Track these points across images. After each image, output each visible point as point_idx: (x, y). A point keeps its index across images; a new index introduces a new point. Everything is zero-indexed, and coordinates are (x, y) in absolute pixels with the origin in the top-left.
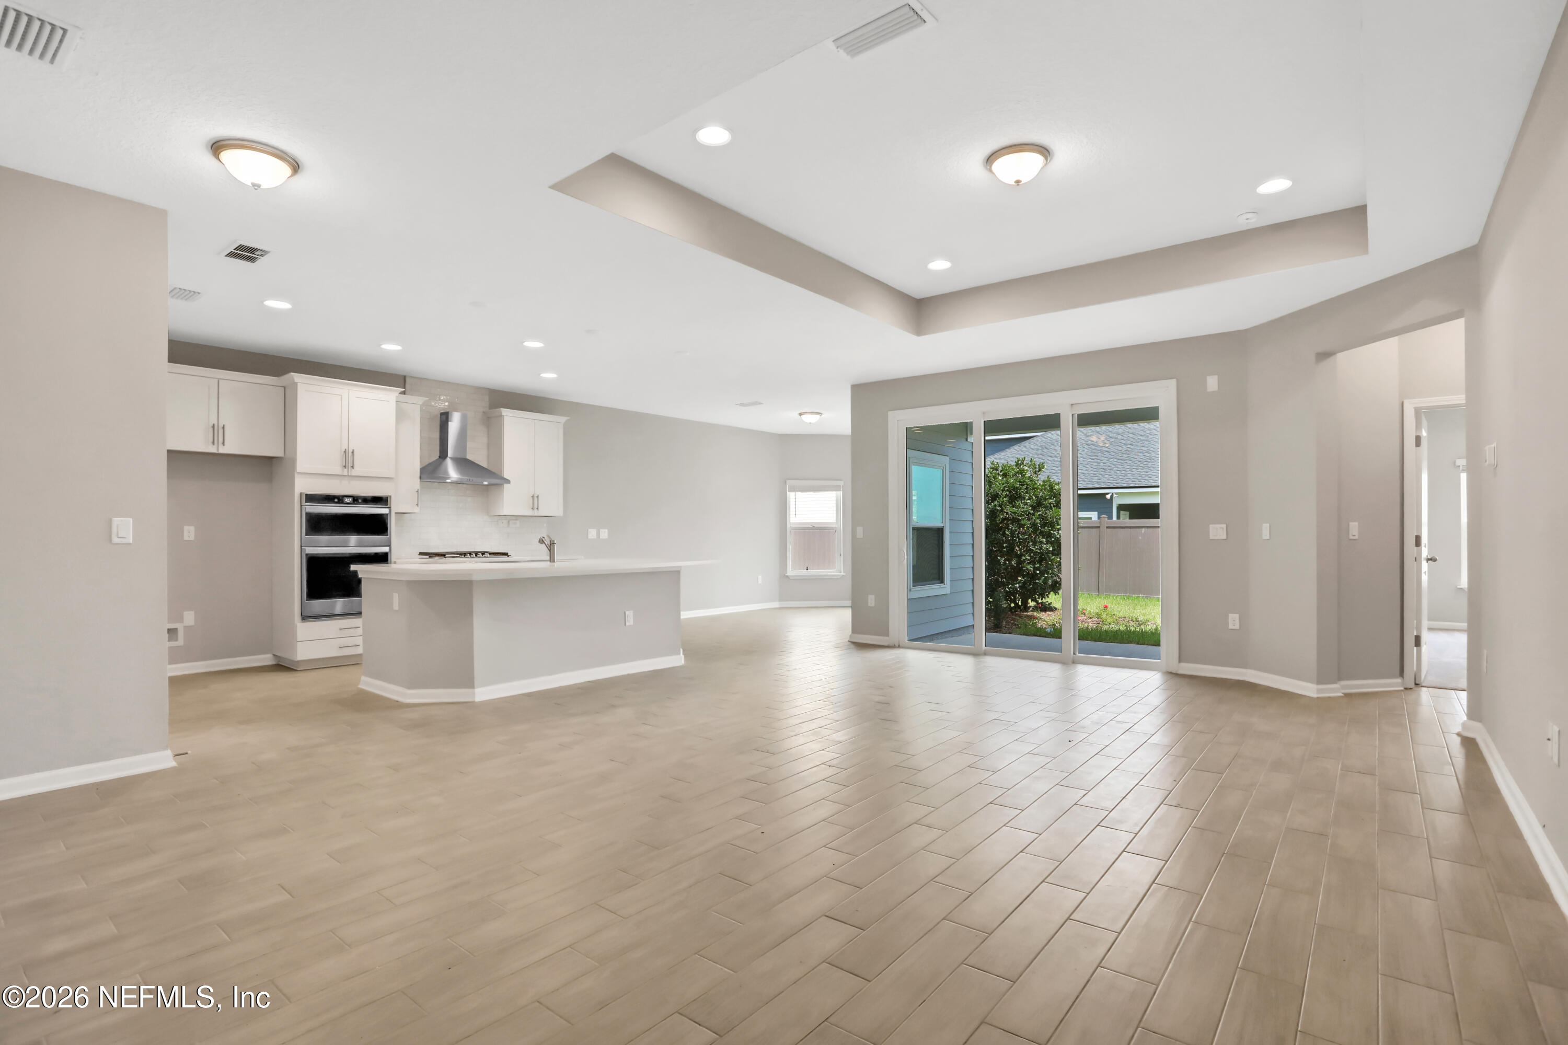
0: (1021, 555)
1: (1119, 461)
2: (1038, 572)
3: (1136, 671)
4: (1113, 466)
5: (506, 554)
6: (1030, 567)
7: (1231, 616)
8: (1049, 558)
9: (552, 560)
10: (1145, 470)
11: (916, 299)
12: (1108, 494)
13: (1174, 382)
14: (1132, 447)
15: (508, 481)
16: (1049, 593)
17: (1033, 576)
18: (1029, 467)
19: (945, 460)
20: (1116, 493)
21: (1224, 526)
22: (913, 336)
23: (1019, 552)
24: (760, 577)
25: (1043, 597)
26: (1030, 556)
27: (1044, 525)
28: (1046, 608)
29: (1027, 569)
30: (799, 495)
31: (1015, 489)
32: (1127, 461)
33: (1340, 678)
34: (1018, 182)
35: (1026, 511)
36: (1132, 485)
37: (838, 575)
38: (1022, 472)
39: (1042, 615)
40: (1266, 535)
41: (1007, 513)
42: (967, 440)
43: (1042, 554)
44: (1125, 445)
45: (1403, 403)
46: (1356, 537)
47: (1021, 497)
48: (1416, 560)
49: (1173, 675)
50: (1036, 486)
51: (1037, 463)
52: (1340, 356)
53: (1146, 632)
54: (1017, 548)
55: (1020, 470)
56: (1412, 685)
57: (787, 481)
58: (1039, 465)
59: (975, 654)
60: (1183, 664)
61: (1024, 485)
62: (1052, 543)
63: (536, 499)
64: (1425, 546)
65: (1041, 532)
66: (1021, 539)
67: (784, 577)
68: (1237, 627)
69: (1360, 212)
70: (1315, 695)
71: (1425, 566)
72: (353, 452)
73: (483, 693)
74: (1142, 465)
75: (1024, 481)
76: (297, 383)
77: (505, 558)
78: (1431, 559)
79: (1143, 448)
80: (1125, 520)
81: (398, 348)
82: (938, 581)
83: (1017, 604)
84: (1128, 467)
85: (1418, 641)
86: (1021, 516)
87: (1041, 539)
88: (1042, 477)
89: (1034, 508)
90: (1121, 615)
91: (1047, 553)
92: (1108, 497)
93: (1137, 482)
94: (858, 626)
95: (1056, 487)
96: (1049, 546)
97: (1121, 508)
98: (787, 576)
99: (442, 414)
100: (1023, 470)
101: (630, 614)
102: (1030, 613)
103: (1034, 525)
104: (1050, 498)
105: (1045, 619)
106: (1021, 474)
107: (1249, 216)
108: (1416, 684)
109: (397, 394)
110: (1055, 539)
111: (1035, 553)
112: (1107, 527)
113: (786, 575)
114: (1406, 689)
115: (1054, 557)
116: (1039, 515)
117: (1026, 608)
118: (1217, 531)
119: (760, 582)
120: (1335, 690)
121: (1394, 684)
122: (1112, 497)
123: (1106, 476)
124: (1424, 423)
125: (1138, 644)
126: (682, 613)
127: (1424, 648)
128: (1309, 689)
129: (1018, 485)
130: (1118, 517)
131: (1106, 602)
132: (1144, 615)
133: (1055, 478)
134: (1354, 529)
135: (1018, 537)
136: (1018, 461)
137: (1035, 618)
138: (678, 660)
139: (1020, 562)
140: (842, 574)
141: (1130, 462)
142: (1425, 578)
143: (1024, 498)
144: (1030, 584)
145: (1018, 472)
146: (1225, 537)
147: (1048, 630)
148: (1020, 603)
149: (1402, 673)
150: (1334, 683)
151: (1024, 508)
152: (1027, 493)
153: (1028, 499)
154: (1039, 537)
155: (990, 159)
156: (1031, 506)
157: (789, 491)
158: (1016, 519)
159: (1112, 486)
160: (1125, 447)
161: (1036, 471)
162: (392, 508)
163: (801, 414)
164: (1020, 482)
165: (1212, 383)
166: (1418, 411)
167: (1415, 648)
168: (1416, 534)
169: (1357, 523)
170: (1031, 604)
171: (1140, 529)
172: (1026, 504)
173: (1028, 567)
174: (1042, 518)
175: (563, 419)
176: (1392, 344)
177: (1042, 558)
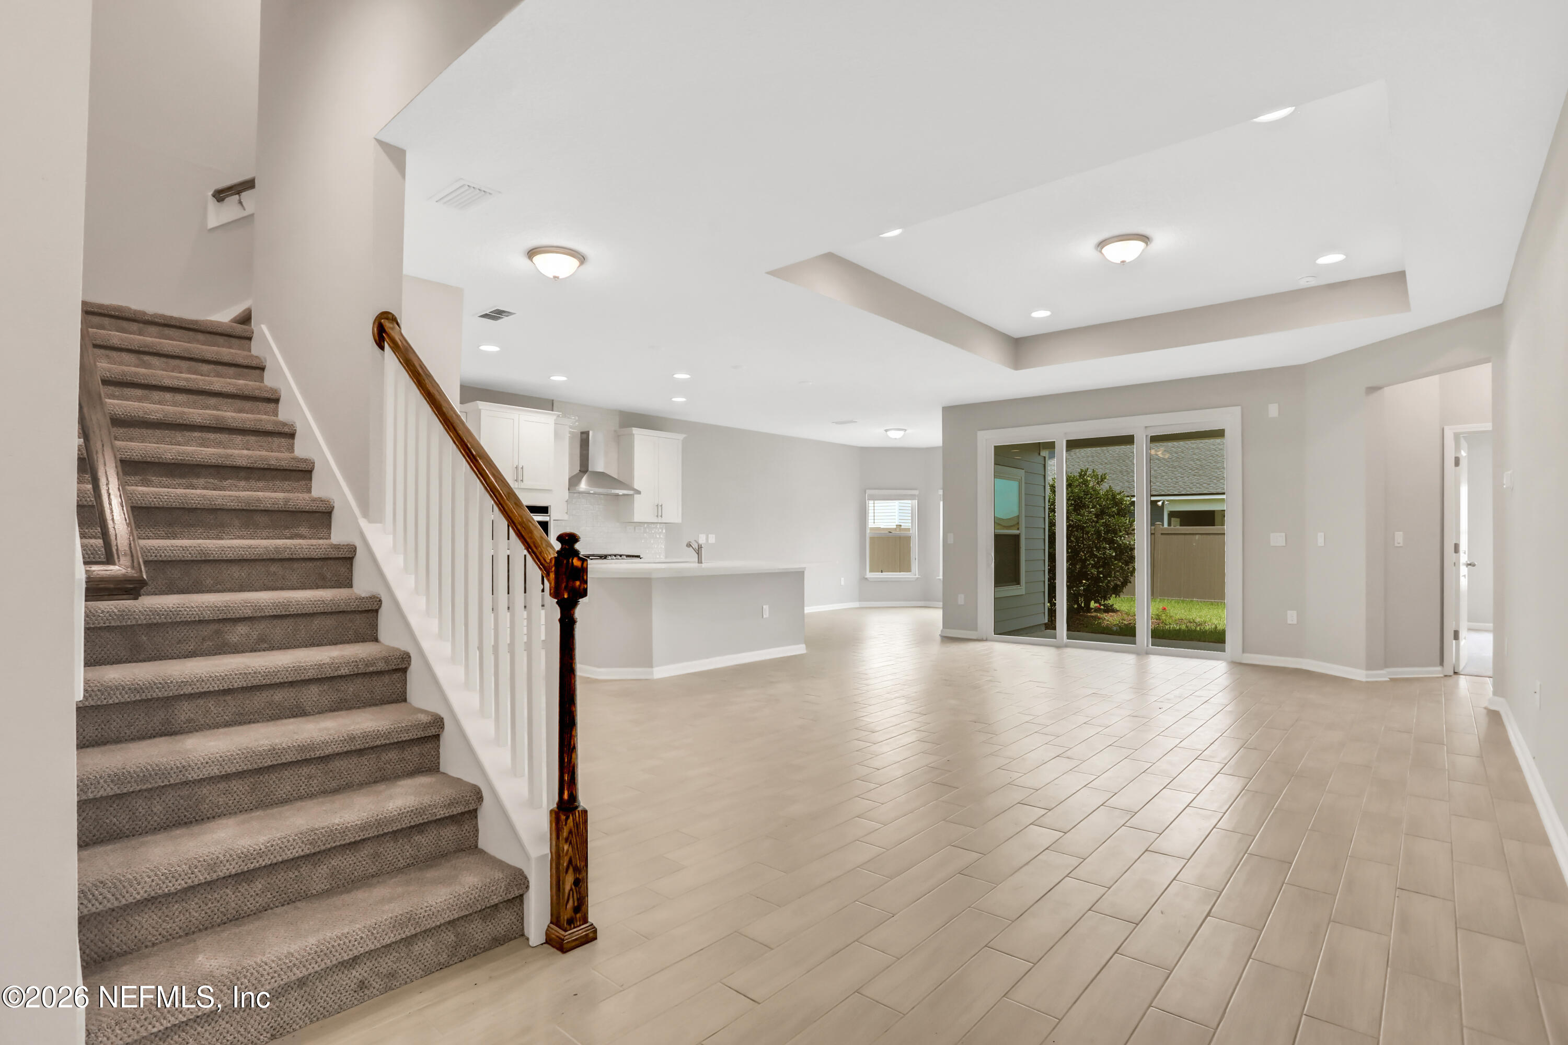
0: (1086, 560)
1: (1170, 469)
2: (1101, 576)
3: (1204, 661)
4: (1164, 474)
5: (638, 556)
6: (1094, 571)
7: (1289, 612)
8: (1112, 562)
9: (700, 561)
10: (1196, 477)
11: (1014, 338)
12: (1159, 501)
13: (1239, 408)
14: (1183, 455)
15: (639, 492)
16: (1111, 596)
17: (1097, 580)
18: (1092, 477)
19: (1022, 473)
20: (1167, 501)
21: (1283, 534)
22: (1008, 369)
23: (1084, 557)
25: (1105, 599)
26: (1094, 561)
27: (1107, 532)
28: (1109, 609)
29: (1092, 573)
30: (879, 503)
31: (1079, 498)
32: (1178, 468)
33: (1386, 665)
34: (1123, 262)
35: (1091, 519)
36: (1183, 493)
37: (912, 578)
38: (1086, 483)
39: (1105, 616)
40: (1321, 541)
41: (1072, 521)
42: (1039, 454)
43: (1105, 559)
44: (1176, 453)
45: (1443, 430)
46: (1401, 545)
47: (1085, 506)
48: (1455, 563)
49: (1237, 665)
50: (1099, 496)
51: (1100, 474)
52: (1387, 390)
53: (1206, 631)
54: (1081, 553)
55: (1084, 481)
56: (1452, 673)
57: (867, 491)
58: (1101, 476)
59: (1058, 647)
60: (1246, 655)
61: (1088, 495)
62: (1115, 549)
63: (660, 508)
64: (1465, 553)
65: (1105, 539)
66: (1085, 545)
67: (863, 579)
68: (1295, 622)
69: (1400, 277)
70: (1364, 680)
71: (1464, 570)
72: (522, 468)
73: (661, 672)
74: (1193, 473)
75: (1088, 491)
76: (480, 410)
77: (638, 560)
78: (1470, 565)
79: (1194, 456)
80: (1177, 527)
81: (564, 379)
82: (1015, 583)
83: (1079, 605)
84: (1180, 475)
85: (1456, 635)
86: (1085, 524)
87: (1104, 545)
88: (1105, 487)
89: (1097, 516)
90: (1178, 617)
91: (1110, 558)
92: (1160, 503)
93: (1188, 489)
94: (947, 622)
95: (1118, 497)
96: (1112, 551)
97: (1172, 514)
99: (582, 433)
100: (1087, 481)
101: (766, 607)
102: (1094, 614)
103: (1098, 533)
104: (1113, 507)
105: (1110, 619)
106: (1084, 484)
107: (1308, 279)
108: (1455, 673)
109: (555, 417)
110: (1118, 545)
111: (1099, 558)
112: (1162, 534)
113: (866, 577)
114: (1446, 676)
115: (1116, 562)
116: (1103, 523)
117: (1088, 609)
118: (1278, 539)
119: (842, 583)
120: (1382, 675)
121: (1435, 671)
122: (1163, 503)
123: (1158, 484)
124: (1464, 444)
125: (1199, 641)
126: (805, 608)
127: (1462, 642)
128: (1359, 675)
129: (1082, 495)
130: (1169, 524)
131: (1165, 604)
132: (1200, 617)
133: (1117, 489)
134: (1399, 538)
135: (1083, 543)
136: (1082, 472)
137: (1099, 618)
138: (799, 649)
139: (1084, 566)
140: (917, 576)
141: (1181, 470)
142: (1464, 582)
143: (1088, 507)
144: (1094, 587)
145: (1082, 482)
146: (1284, 544)
147: (1115, 628)
148: (1083, 605)
149: (1442, 663)
150: (1381, 669)
151: (1088, 516)
152: (1091, 502)
153: (1092, 508)
154: (1103, 544)
155: (1102, 244)
156: (1095, 514)
157: (868, 500)
158: (1081, 526)
159: (1163, 493)
160: (1176, 455)
161: (1098, 481)
162: (551, 516)
163: (886, 431)
164: (1084, 491)
165: (1273, 410)
166: (1457, 437)
167: (1454, 641)
168: (1454, 542)
169: (1401, 533)
170: (1093, 604)
171: (1194, 536)
172: (1091, 512)
173: (1092, 571)
174: (1106, 525)
175: (681, 437)
176: (1434, 380)
177: (1105, 563)
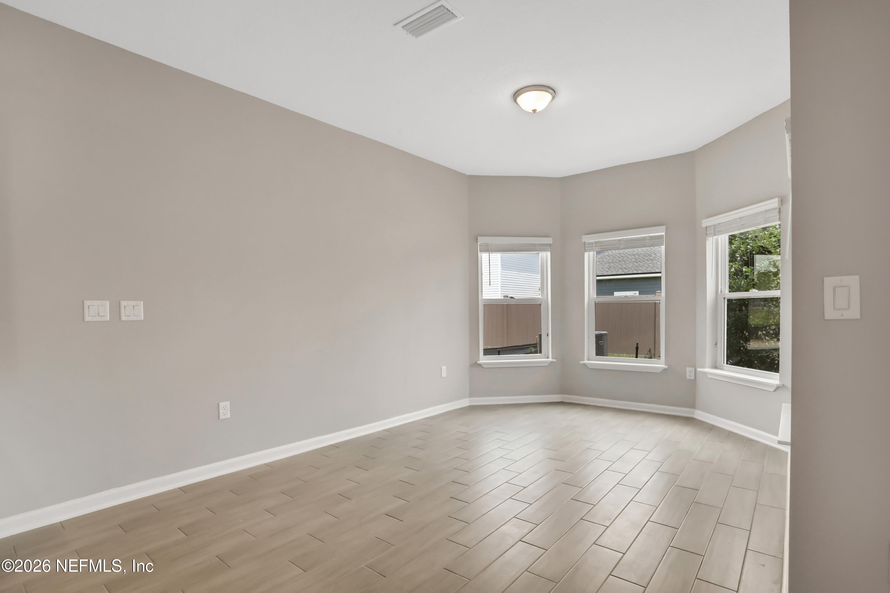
24: (444, 368)
37: (546, 362)
57: (479, 238)
67: (475, 365)
98: (480, 365)
113: (478, 362)
119: (444, 374)
157: (480, 251)
